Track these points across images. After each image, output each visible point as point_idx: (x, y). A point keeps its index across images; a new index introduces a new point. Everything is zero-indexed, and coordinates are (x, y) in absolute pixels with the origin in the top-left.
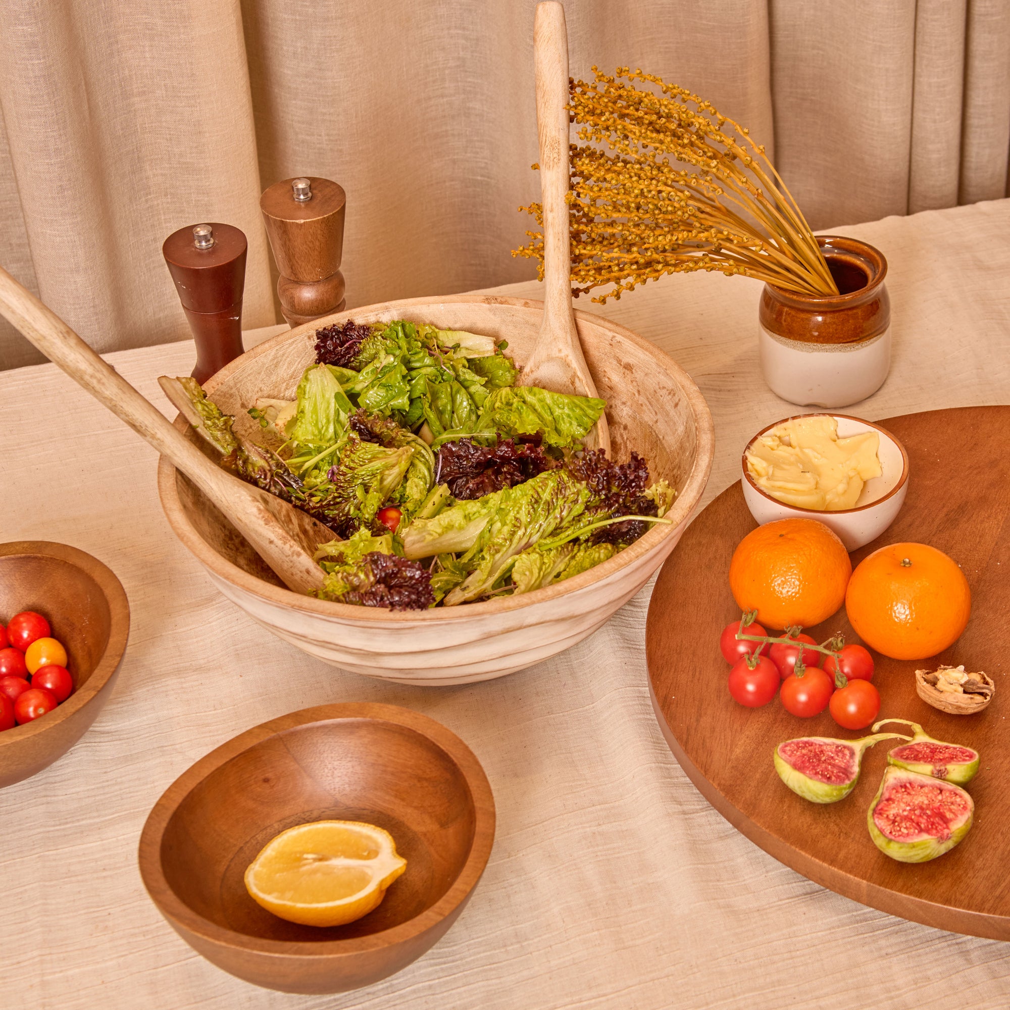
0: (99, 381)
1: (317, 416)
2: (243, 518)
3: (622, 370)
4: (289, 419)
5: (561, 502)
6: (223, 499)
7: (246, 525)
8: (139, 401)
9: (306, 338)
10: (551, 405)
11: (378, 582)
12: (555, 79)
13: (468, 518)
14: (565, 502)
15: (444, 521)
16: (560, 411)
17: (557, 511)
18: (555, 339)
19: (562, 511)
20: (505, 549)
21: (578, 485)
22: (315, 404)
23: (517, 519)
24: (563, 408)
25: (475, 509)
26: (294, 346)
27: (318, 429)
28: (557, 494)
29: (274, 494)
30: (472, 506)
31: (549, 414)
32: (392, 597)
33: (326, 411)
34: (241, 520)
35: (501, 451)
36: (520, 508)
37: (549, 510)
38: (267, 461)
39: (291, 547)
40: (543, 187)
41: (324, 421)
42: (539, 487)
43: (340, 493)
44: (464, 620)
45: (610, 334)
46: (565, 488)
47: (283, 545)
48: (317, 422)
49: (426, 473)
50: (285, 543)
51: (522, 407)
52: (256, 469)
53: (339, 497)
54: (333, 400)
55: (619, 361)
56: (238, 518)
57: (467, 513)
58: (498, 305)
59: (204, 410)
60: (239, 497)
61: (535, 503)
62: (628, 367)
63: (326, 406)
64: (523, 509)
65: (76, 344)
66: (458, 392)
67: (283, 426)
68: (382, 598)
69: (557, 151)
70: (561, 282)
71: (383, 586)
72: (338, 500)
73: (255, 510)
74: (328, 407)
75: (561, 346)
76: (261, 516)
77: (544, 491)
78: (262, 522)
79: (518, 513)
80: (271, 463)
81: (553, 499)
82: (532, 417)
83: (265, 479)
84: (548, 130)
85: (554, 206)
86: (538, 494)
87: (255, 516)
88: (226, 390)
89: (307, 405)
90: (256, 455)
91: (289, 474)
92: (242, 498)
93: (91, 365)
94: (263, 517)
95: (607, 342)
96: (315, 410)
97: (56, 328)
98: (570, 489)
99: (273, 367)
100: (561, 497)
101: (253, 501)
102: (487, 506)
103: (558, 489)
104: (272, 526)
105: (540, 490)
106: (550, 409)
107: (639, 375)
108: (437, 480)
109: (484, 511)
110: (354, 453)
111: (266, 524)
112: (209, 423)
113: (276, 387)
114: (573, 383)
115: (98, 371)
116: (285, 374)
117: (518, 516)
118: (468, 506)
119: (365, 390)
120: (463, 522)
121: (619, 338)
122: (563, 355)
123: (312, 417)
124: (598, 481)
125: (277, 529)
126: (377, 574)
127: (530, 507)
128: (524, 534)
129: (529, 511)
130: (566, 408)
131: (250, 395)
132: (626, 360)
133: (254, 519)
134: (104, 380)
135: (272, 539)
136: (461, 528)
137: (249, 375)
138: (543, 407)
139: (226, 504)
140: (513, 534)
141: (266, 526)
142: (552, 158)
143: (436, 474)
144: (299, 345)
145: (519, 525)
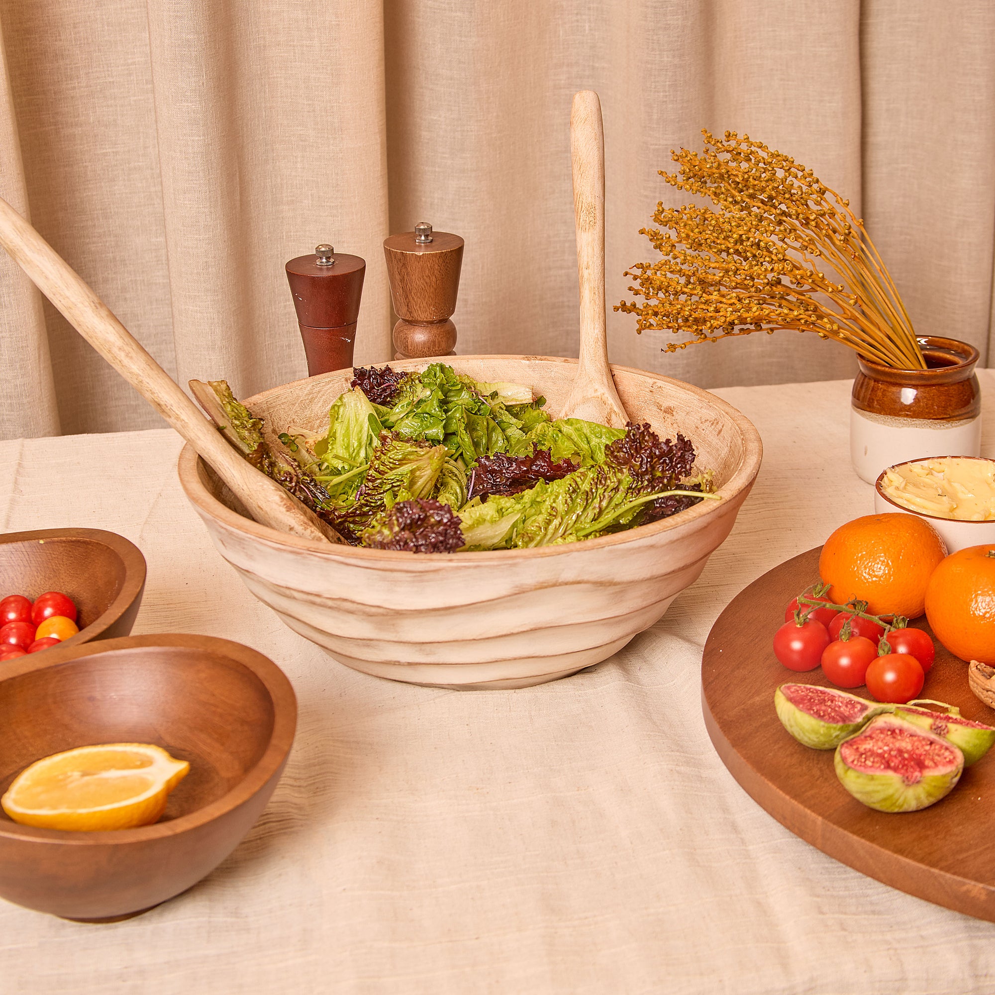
0: (127, 355)
1: (349, 439)
2: (264, 506)
3: (662, 414)
4: (320, 439)
5: (600, 491)
6: (245, 487)
7: (266, 513)
8: (167, 380)
9: (343, 380)
10: (588, 434)
11: (403, 529)
12: (591, 153)
13: (500, 512)
14: (605, 490)
15: (476, 513)
16: (597, 440)
17: (597, 501)
18: (591, 381)
19: (601, 501)
20: (539, 538)
21: (619, 475)
22: (348, 428)
23: (552, 508)
24: (601, 437)
25: (508, 505)
26: (331, 385)
27: (349, 452)
28: (596, 484)
29: (299, 498)
30: (506, 502)
31: (586, 442)
32: (417, 541)
33: (358, 434)
34: (261, 509)
35: (537, 466)
36: (557, 497)
37: (587, 500)
38: (294, 469)
39: (312, 532)
40: (578, 249)
41: (356, 444)
42: (578, 477)
43: (367, 501)
44: (495, 563)
45: (651, 381)
46: (606, 479)
47: (303, 531)
48: (348, 445)
49: (458, 490)
50: (306, 529)
51: (557, 435)
52: (282, 473)
53: (366, 505)
54: (366, 424)
55: (659, 407)
56: (259, 507)
57: (500, 507)
58: (537, 362)
59: (233, 411)
60: (262, 486)
61: (573, 492)
62: (669, 411)
63: (359, 429)
64: (560, 497)
65: (107, 315)
66: (494, 429)
67: (313, 443)
68: (406, 543)
69: (593, 215)
70: (596, 331)
71: (407, 532)
72: (365, 509)
73: (277, 498)
74: (361, 431)
75: (597, 387)
76: (283, 503)
77: (583, 482)
78: (284, 510)
79: (554, 502)
80: (298, 471)
81: (592, 489)
82: (567, 443)
83: (291, 482)
84: (584, 198)
85: (590, 263)
86: (577, 484)
87: (277, 503)
88: (258, 411)
89: (339, 428)
90: (283, 462)
91: (316, 485)
92: (265, 486)
93: (121, 337)
94: (285, 504)
95: (648, 390)
96: (347, 434)
97: (89, 297)
98: (610, 479)
99: (307, 401)
100: (601, 487)
101: (276, 490)
102: (522, 501)
103: (598, 479)
104: (293, 512)
105: (578, 480)
106: (587, 439)
107: (679, 416)
108: (469, 497)
109: (518, 507)
110: (384, 454)
111: (288, 511)
112: (237, 422)
113: (309, 422)
114: (609, 421)
115: (127, 344)
116: (319, 412)
117: (554, 505)
118: (501, 500)
119: (399, 422)
120: (496, 515)
121: (660, 383)
122: (599, 393)
123: (343, 440)
124: (642, 461)
125: (298, 516)
126: (401, 523)
127: (568, 496)
128: (560, 524)
129: (566, 500)
130: (604, 437)
131: (282, 423)
132: (665, 405)
133: (275, 506)
134: (133, 354)
135: (292, 526)
136: (493, 522)
137: (283, 404)
138: (580, 436)
139: (248, 493)
140: (549, 522)
141: (288, 513)
142: (588, 222)
143: (469, 491)
144: (336, 385)
145: (555, 514)
